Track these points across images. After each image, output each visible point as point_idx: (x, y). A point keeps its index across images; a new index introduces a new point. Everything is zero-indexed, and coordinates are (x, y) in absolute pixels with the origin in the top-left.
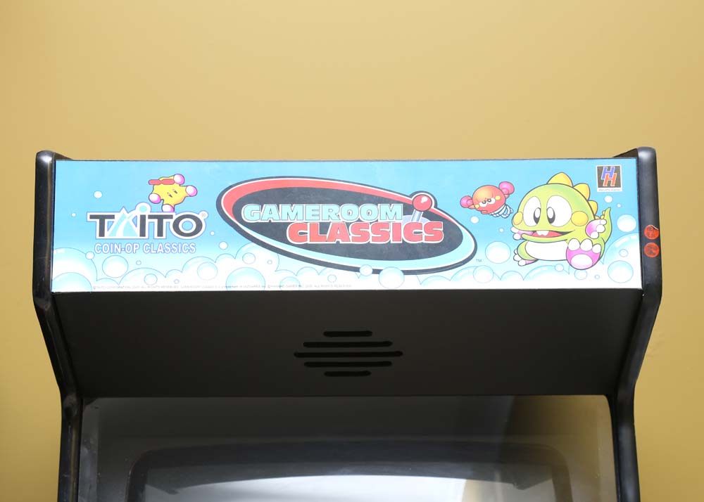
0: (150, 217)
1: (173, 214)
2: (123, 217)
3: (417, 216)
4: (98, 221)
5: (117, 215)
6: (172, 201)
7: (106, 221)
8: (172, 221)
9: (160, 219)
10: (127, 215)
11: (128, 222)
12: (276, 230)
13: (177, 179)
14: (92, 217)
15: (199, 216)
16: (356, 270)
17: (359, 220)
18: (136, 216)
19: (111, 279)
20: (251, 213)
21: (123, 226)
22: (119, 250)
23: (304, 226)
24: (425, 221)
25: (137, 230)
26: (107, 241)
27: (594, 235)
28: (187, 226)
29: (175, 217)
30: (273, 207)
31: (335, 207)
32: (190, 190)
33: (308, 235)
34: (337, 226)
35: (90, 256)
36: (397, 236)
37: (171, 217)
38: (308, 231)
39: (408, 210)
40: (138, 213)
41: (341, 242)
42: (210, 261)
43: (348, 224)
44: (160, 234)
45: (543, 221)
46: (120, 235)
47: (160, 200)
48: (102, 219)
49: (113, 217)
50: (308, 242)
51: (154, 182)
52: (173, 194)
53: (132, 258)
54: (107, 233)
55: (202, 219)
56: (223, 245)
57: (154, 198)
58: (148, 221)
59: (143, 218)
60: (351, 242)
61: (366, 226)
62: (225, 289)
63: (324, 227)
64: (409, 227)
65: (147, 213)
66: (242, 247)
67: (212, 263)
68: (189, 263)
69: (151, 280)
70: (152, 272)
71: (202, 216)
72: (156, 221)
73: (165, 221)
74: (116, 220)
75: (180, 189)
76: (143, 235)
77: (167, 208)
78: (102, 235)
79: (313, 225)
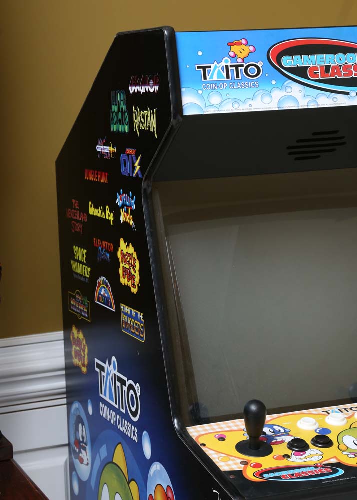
0: (231, 66)
1: (244, 64)
2: (216, 67)
4: (202, 70)
5: (213, 66)
6: (242, 56)
7: (207, 70)
8: (243, 68)
9: (237, 67)
10: (218, 66)
11: (219, 70)
12: (301, 72)
13: (244, 42)
14: (198, 68)
15: (258, 65)
16: (348, 94)
17: (346, 63)
18: (223, 66)
19: (213, 106)
20: (287, 62)
22: (216, 88)
23: (316, 68)
25: (225, 75)
26: (208, 83)
28: (253, 71)
29: (245, 66)
30: (299, 57)
31: (332, 56)
32: (252, 49)
33: (320, 74)
35: (200, 92)
37: (243, 66)
38: (319, 72)
40: (224, 64)
41: (338, 78)
42: (268, 92)
43: (341, 66)
44: (238, 77)
46: (215, 78)
47: (236, 56)
48: (204, 68)
49: (210, 67)
50: (320, 78)
51: (231, 45)
52: (242, 51)
53: (224, 93)
54: (208, 77)
55: (260, 66)
56: (274, 82)
57: (232, 54)
58: (230, 69)
59: (227, 67)
60: (343, 77)
61: (350, 67)
62: (277, 109)
63: (328, 68)
65: (229, 64)
66: (284, 83)
67: (269, 94)
68: (256, 94)
69: (236, 106)
70: (236, 101)
71: (260, 65)
72: (234, 69)
73: (240, 68)
74: (212, 69)
75: (246, 48)
76: (228, 77)
77: (240, 60)
78: (205, 78)
79: (322, 67)
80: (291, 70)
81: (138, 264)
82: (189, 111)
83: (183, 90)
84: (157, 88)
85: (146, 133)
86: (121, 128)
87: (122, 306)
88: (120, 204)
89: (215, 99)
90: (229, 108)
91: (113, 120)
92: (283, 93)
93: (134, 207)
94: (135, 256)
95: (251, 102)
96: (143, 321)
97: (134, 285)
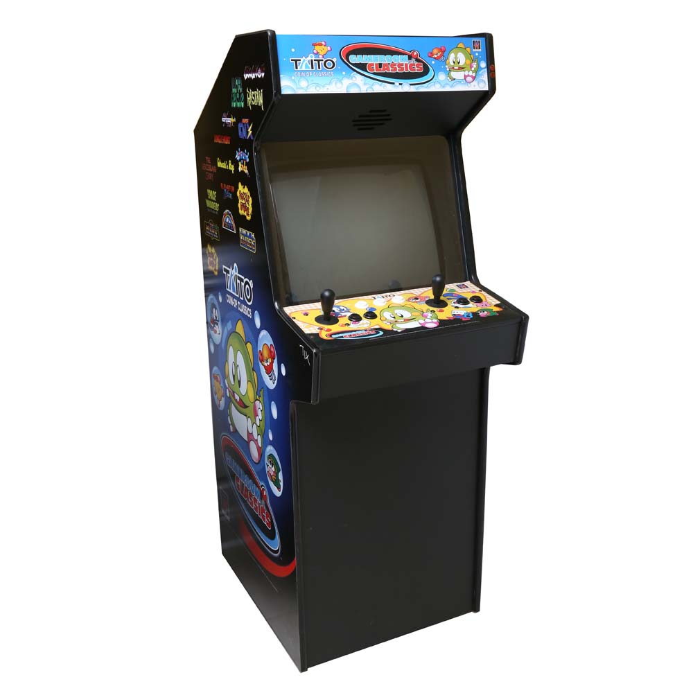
0: (315, 60)
2: (304, 61)
3: (413, 61)
4: (294, 62)
5: (302, 60)
6: (322, 53)
7: (298, 62)
8: (323, 62)
9: (319, 61)
10: (306, 59)
11: (306, 63)
12: (362, 67)
13: (323, 43)
15: (333, 60)
16: (393, 83)
17: (393, 62)
18: (309, 60)
19: (302, 88)
20: (354, 59)
21: (304, 64)
22: (304, 75)
23: (373, 65)
24: (416, 63)
25: (310, 66)
27: (473, 69)
28: (329, 64)
29: (324, 60)
30: (361, 56)
31: (383, 56)
32: (329, 48)
34: (385, 65)
35: (293, 78)
36: (407, 69)
37: (322, 60)
38: (375, 67)
39: (410, 57)
40: (309, 58)
41: (387, 72)
43: (389, 64)
44: (319, 68)
45: (456, 63)
46: (304, 69)
47: (318, 53)
48: (296, 61)
49: (300, 60)
50: (375, 72)
51: (314, 45)
52: (322, 50)
53: (310, 79)
54: (299, 67)
56: (344, 73)
58: (314, 62)
59: (312, 60)
60: (391, 72)
61: (395, 65)
62: (346, 92)
63: (380, 65)
64: (411, 65)
65: (313, 59)
66: (351, 74)
67: (340, 81)
68: (332, 81)
69: (318, 88)
70: (318, 85)
71: (335, 60)
72: (317, 62)
73: (321, 62)
74: (301, 62)
75: (325, 48)
76: (312, 68)
77: (321, 56)
78: (297, 68)
79: (376, 64)
80: (355, 65)
81: (250, 200)
82: (284, 92)
83: (281, 76)
84: (263, 74)
85: (256, 107)
86: (239, 105)
87: (240, 229)
88: (238, 159)
89: (304, 84)
90: (313, 90)
91: (233, 99)
92: (351, 81)
93: (248, 160)
94: (249, 194)
95: (328, 86)
96: (255, 239)
97: (248, 214)
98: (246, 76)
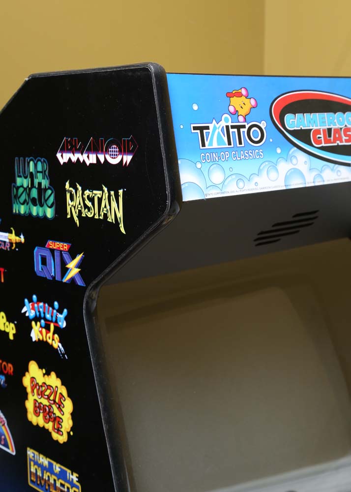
1: (245, 124)
2: (215, 128)
4: (199, 131)
5: (211, 126)
7: (205, 131)
8: (246, 130)
9: (239, 128)
10: (217, 126)
11: (219, 132)
13: (244, 92)
14: (195, 128)
15: (261, 125)
17: (346, 126)
18: (223, 127)
19: (215, 186)
22: (217, 158)
25: (225, 139)
26: (207, 151)
28: (256, 134)
29: (247, 127)
33: (322, 139)
34: (338, 131)
35: (199, 166)
37: (244, 127)
38: (322, 136)
40: (223, 124)
41: (339, 144)
42: (274, 165)
43: (341, 129)
44: (240, 143)
46: (215, 145)
47: (236, 111)
48: (202, 129)
49: (207, 128)
50: (323, 145)
51: (230, 95)
52: (243, 106)
53: (226, 165)
54: (207, 143)
55: (263, 128)
56: (279, 150)
57: (232, 109)
58: (231, 130)
59: (227, 127)
60: (344, 144)
61: (350, 130)
62: (284, 188)
63: (329, 132)
65: (230, 124)
66: (289, 151)
67: (274, 166)
68: (261, 168)
69: (241, 184)
70: (240, 178)
71: (263, 125)
72: (236, 130)
73: (242, 130)
74: (211, 130)
75: (247, 101)
76: (230, 143)
77: (241, 119)
78: (203, 145)
79: (324, 130)
80: (295, 133)
82: (189, 195)
83: (179, 162)
84: (128, 159)
86: (35, 211)
87: (30, 453)
88: (31, 314)
89: (217, 176)
90: (233, 189)
91: (17, 197)
92: (290, 166)
93: (63, 324)
95: (256, 179)
96: (78, 484)
97: (59, 431)
98: (63, 158)
